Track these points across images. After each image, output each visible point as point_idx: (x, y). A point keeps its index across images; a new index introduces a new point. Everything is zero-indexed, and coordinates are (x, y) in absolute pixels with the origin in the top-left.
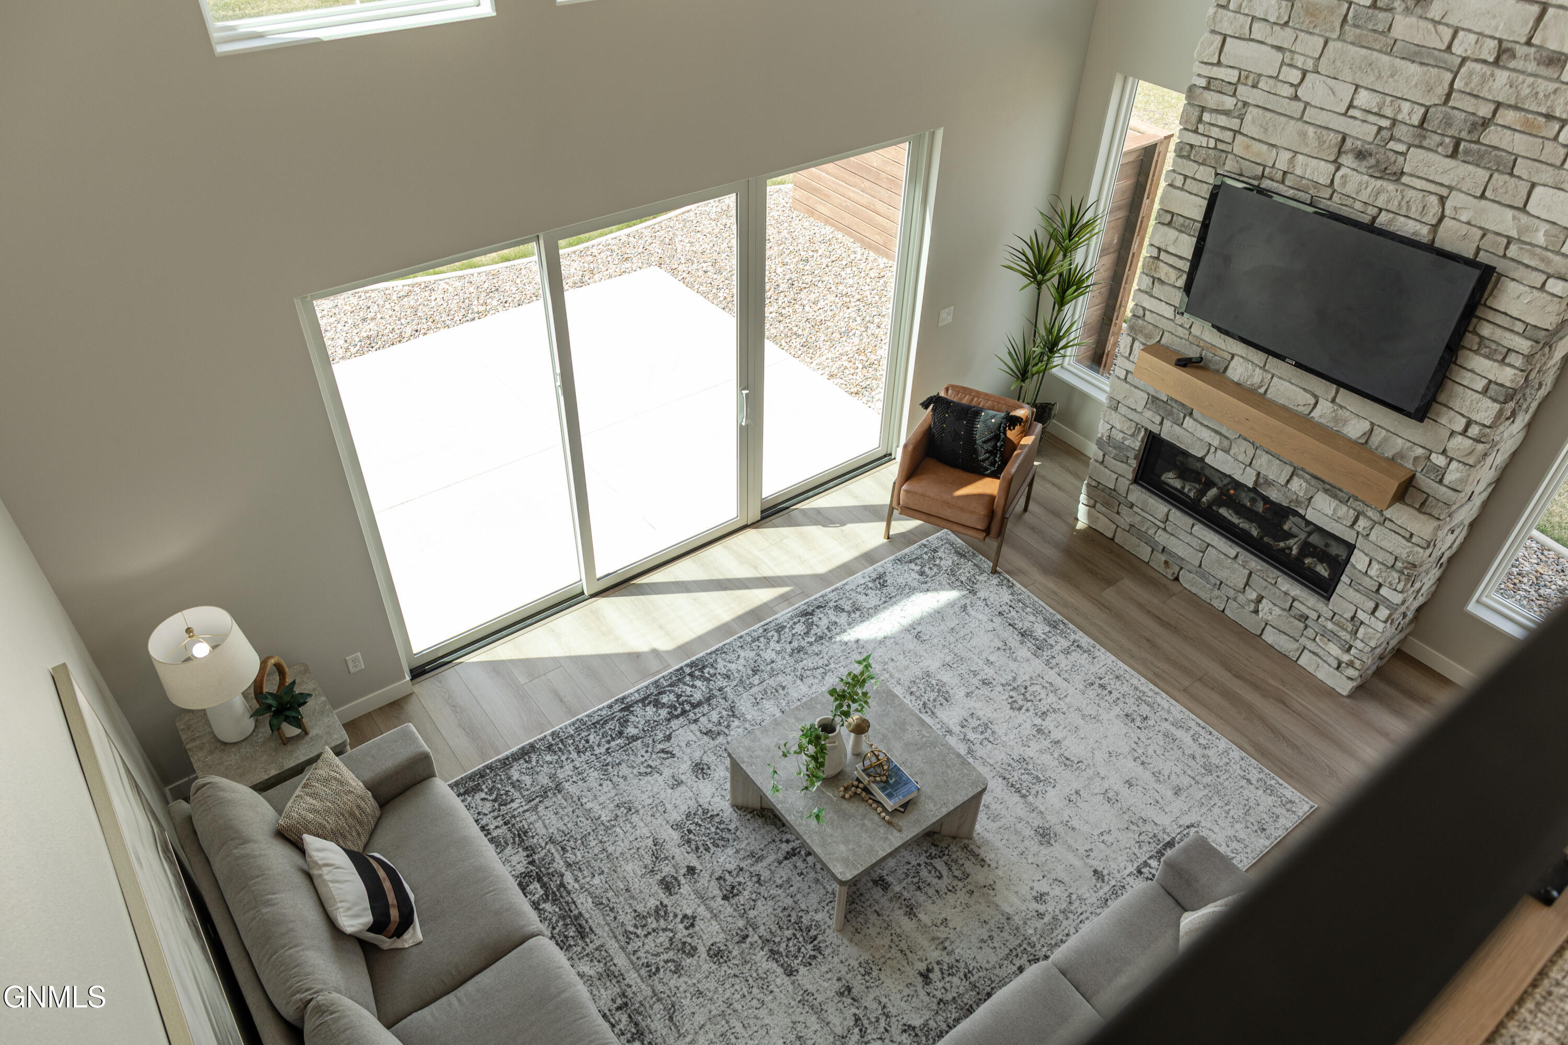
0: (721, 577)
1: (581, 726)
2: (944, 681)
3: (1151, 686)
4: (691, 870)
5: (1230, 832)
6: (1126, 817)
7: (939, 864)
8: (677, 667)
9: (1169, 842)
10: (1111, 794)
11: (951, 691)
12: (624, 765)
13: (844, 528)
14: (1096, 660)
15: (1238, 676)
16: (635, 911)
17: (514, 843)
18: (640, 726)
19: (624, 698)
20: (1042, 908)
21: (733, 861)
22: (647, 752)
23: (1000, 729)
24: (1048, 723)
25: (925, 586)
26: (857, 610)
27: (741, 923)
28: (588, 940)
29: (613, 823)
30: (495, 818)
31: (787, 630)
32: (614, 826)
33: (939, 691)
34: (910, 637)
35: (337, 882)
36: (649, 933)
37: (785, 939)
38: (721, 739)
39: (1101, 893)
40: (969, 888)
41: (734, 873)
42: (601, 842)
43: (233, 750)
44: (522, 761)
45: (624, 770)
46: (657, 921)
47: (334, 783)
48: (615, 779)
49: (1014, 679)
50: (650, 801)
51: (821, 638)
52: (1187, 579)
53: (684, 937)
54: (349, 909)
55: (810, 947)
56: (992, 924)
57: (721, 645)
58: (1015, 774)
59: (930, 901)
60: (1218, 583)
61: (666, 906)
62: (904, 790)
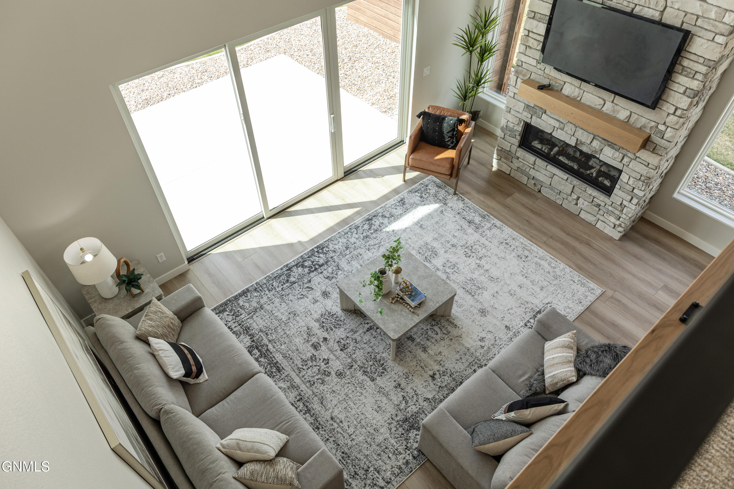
0: (327, 205)
1: (269, 279)
2: (434, 246)
3: (529, 242)
4: (325, 339)
5: (566, 305)
6: (519, 302)
7: (436, 328)
8: (311, 249)
9: (539, 311)
10: (512, 292)
11: (437, 251)
12: (290, 295)
13: (383, 178)
14: (503, 232)
15: (568, 234)
16: (302, 359)
17: (244, 333)
18: (296, 277)
19: (287, 265)
20: (483, 344)
21: (344, 334)
22: (300, 288)
23: (461, 267)
24: (483, 262)
25: (423, 203)
26: (392, 216)
27: (349, 360)
28: (282, 373)
29: (288, 321)
30: (234, 323)
31: (360, 228)
32: (288, 322)
33: (432, 251)
34: (418, 227)
35: (167, 357)
36: (309, 368)
37: (369, 366)
38: (334, 280)
39: (509, 336)
40: (450, 337)
41: (345, 339)
42: (283, 330)
43: (110, 301)
44: (243, 297)
45: (291, 297)
46: (312, 362)
47: (159, 313)
48: (287, 302)
49: (466, 243)
50: (304, 310)
51: (376, 230)
52: (544, 191)
53: (325, 368)
54: (173, 368)
55: (381, 368)
56: (461, 352)
57: (330, 237)
58: (469, 286)
59: (433, 345)
60: (559, 192)
61: (315, 356)
62: (419, 297)
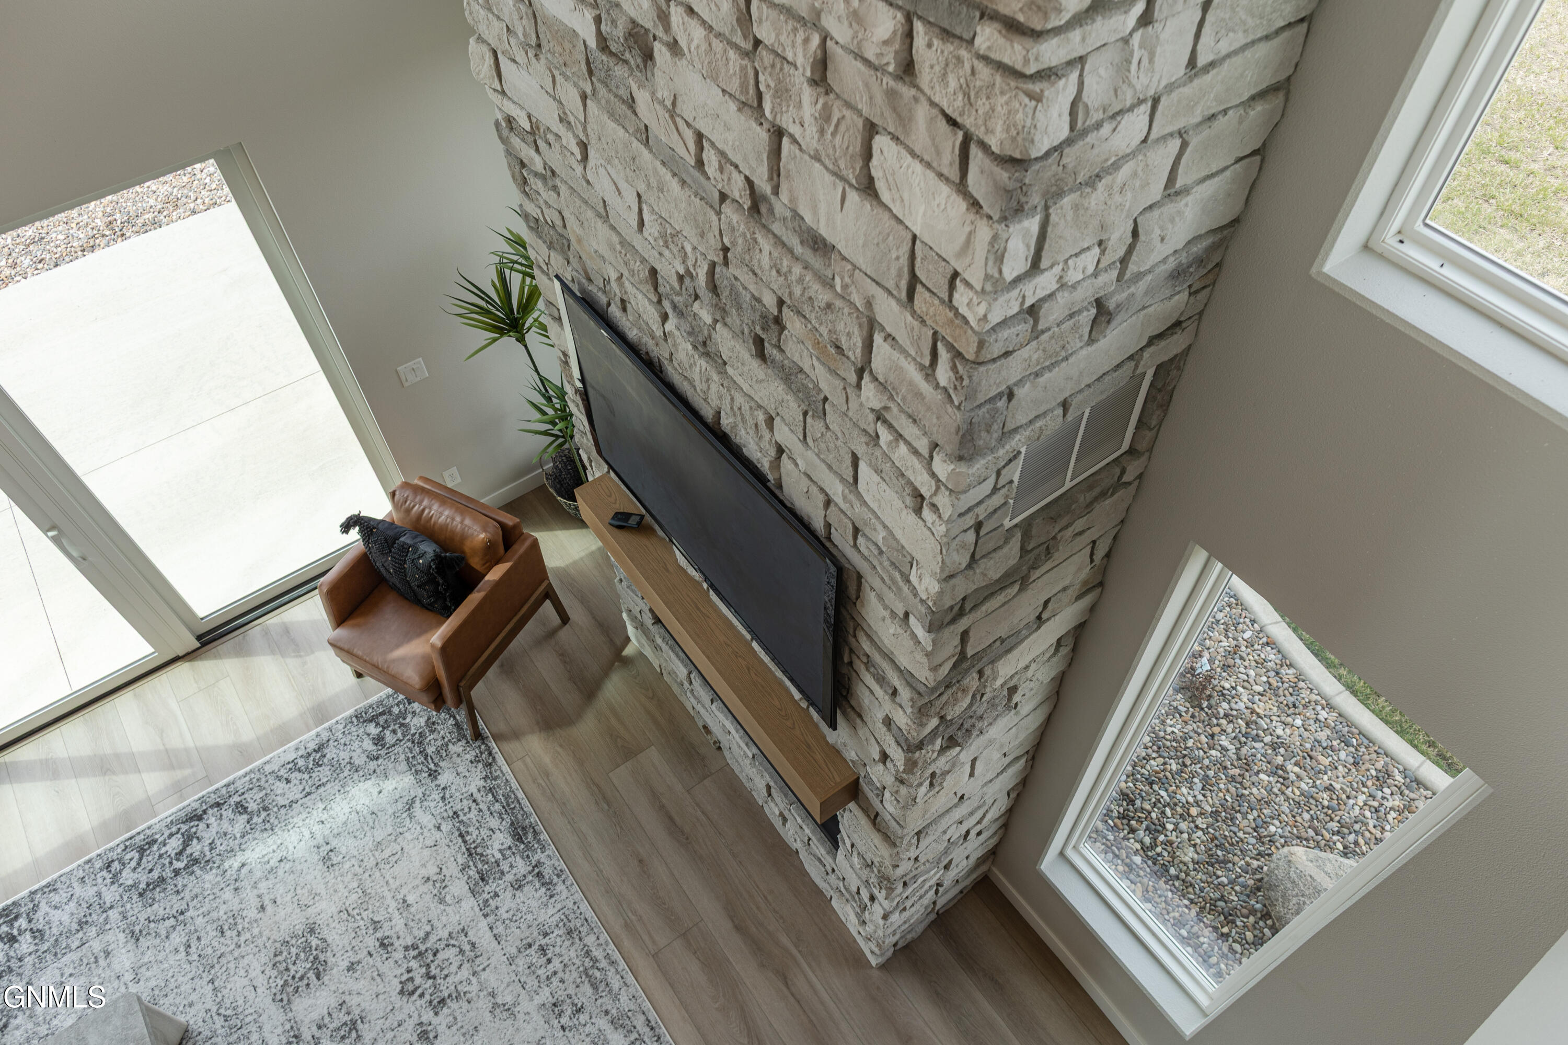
2: (330, 940)
3: (612, 948)
11: (331, 960)
13: (309, 658)
14: (553, 900)
15: (739, 927)
23: (370, 1032)
24: (441, 1020)
25: (373, 765)
26: (265, 809)
31: (155, 847)
33: (315, 959)
34: (316, 859)
49: (427, 934)
51: (196, 861)
52: (726, 754)
57: (57, 874)
